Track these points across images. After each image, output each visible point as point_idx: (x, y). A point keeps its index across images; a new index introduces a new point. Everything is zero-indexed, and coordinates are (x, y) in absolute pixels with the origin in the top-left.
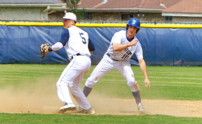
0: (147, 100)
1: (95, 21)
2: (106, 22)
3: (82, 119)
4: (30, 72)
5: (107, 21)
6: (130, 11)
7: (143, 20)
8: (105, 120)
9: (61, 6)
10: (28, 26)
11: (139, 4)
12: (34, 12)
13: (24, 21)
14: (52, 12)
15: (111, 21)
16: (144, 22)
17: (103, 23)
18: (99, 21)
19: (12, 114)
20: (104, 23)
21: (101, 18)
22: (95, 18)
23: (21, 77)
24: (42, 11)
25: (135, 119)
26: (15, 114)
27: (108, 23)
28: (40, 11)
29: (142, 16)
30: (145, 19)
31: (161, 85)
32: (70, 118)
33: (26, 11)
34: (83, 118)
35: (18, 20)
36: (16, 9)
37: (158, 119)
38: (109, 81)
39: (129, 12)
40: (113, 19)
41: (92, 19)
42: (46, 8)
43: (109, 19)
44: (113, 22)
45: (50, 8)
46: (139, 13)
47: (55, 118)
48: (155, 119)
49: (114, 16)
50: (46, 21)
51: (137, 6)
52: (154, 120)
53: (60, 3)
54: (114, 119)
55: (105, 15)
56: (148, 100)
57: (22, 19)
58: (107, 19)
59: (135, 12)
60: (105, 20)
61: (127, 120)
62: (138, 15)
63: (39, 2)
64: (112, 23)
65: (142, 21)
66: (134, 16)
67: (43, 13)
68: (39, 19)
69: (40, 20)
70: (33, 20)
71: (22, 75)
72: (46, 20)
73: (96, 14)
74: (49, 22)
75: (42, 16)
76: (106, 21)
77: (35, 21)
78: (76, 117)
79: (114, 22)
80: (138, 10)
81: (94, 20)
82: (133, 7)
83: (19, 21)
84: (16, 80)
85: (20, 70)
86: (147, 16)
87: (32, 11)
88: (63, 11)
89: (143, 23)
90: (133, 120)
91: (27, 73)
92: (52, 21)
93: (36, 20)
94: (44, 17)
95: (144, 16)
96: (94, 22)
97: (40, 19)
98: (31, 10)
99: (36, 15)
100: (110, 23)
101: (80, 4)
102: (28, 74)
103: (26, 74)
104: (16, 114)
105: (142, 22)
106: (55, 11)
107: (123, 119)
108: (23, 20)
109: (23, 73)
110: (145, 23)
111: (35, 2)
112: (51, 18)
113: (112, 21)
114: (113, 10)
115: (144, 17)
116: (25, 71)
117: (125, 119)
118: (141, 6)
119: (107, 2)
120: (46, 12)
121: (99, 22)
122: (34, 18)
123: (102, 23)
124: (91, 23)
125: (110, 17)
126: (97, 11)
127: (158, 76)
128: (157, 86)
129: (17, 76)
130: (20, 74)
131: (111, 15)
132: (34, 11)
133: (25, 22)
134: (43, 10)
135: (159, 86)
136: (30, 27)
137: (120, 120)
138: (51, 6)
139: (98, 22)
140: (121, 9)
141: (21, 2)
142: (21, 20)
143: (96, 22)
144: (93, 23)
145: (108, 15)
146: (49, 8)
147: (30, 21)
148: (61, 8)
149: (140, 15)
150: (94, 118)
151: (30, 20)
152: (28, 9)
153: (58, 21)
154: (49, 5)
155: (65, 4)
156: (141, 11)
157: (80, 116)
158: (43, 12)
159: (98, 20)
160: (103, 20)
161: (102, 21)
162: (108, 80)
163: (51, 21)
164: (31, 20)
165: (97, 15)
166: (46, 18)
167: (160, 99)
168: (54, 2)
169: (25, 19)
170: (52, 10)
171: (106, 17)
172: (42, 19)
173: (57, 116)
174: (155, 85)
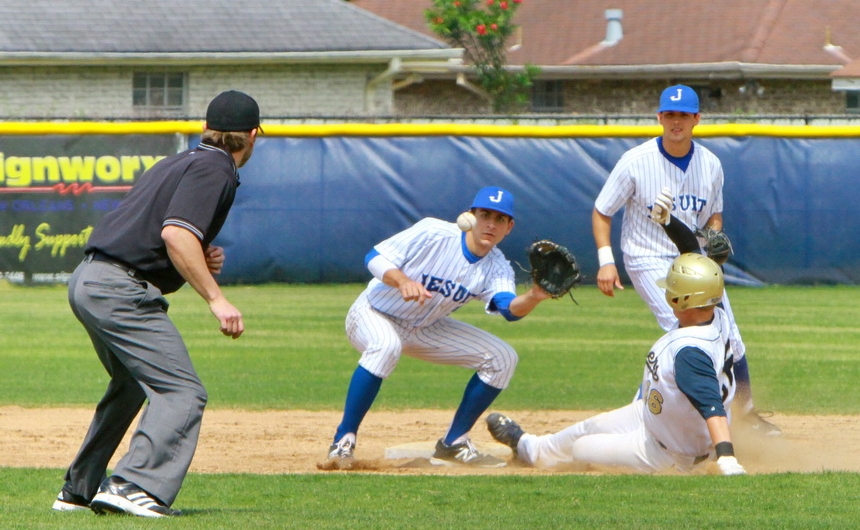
0: (785, 417)
1: (575, 115)
2: (617, 119)
3: (538, 494)
4: (330, 314)
5: (623, 115)
6: (711, 76)
7: (760, 109)
8: (625, 494)
9: (445, 59)
10: (318, 138)
11: (744, 47)
12: (338, 83)
13: (303, 118)
14: (409, 81)
15: (636, 115)
16: (763, 115)
17: (606, 123)
18: (591, 115)
19: (267, 476)
20: (610, 121)
21: (599, 104)
22: (575, 104)
23: (294, 334)
24: (369, 78)
25: (741, 490)
26: (278, 477)
27: (626, 121)
28: (364, 79)
29: (755, 92)
30: (767, 104)
31: (834, 358)
32: (491, 491)
33: (311, 80)
34: (542, 490)
35: (277, 115)
36: (271, 71)
37: (829, 491)
38: (635, 347)
39: (706, 80)
40: (643, 104)
41: (565, 108)
42: (384, 65)
43: (629, 104)
44: (643, 118)
45: (402, 67)
46: (743, 80)
47: (433, 489)
48: (818, 490)
49: (646, 93)
50: (388, 119)
51: (736, 54)
52: (816, 492)
53: (441, 48)
54: (660, 492)
55: (614, 92)
56: (787, 415)
57: (295, 111)
58: (620, 105)
59: (728, 76)
60: (612, 111)
61: (711, 493)
62: (742, 89)
63: (360, 45)
64: (641, 121)
65: (756, 111)
66: (723, 92)
67: (375, 87)
68: (359, 111)
69: (362, 114)
70: (339, 114)
71: (299, 328)
72: (386, 115)
73: (578, 87)
74: (398, 119)
75: (371, 96)
76: (615, 115)
77: (345, 119)
78: (513, 488)
79: (649, 118)
80: (739, 71)
81: (571, 111)
82: (720, 59)
83: (283, 118)
84: (278, 345)
85: (291, 308)
86: (773, 92)
87: (331, 80)
88: (448, 77)
89: (760, 118)
90: (735, 494)
91: (318, 319)
92: (411, 118)
93: (349, 115)
94: (378, 103)
95: (765, 93)
96: (572, 118)
97: (365, 109)
98: (326, 77)
99: (349, 95)
100: (633, 121)
101: (515, 47)
102: (323, 324)
103: (315, 323)
104: (285, 476)
105: (757, 115)
106: (420, 80)
107: (696, 489)
108: (297, 115)
109: (303, 318)
110: (766, 118)
111: (344, 45)
112: (406, 105)
113: (641, 115)
114: (643, 73)
115: (764, 98)
116: (310, 313)
117: (704, 490)
118: (750, 53)
119: (620, 43)
120: (384, 82)
121: (592, 118)
122: (341, 107)
123: (601, 121)
124: (562, 122)
125: (632, 99)
126: (582, 74)
127: (821, 325)
128: (820, 363)
129: (281, 333)
130: (288, 322)
131: (638, 92)
132: (342, 80)
133: (307, 121)
134: (373, 73)
135: (830, 363)
136: (328, 142)
137: (684, 494)
138: (404, 59)
139: (587, 118)
140: (674, 66)
141: (289, 46)
142: (292, 115)
143: (577, 119)
144: (570, 121)
145: (623, 92)
146: (396, 66)
147: (325, 119)
148: (444, 68)
149: (747, 89)
150: (583, 486)
151: (324, 115)
152: (317, 74)
153: (432, 118)
154: (395, 56)
155: (459, 51)
156: (751, 73)
157: (528, 482)
158: (373, 82)
159: (586, 111)
160: (607, 110)
161: (602, 115)
162: (630, 342)
163: (404, 118)
164: (328, 115)
165: (584, 93)
166: (386, 107)
167: (836, 412)
168: (416, 44)
169: (304, 111)
170: (410, 74)
171: (618, 99)
172: (373, 110)
173: (440, 482)
174: (811, 358)
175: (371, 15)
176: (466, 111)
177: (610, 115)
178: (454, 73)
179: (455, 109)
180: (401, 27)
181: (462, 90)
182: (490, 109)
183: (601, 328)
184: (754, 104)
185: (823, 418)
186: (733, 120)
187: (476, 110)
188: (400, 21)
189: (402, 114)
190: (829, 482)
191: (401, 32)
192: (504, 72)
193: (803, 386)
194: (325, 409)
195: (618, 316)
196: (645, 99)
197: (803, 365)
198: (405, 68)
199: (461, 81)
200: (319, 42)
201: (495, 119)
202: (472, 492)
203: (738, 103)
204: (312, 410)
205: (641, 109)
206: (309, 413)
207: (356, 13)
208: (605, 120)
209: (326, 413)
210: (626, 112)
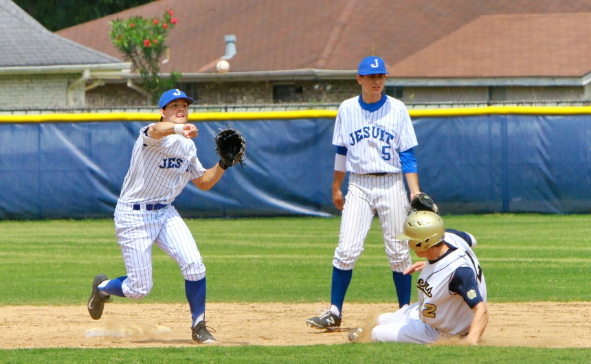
0: (350, 305)
1: (206, 105)
2: (234, 108)
3: (188, 359)
4: (46, 241)
5: (237, 105)
6: (296, 78)
7: (329, 100)
8: (246, 358)
9: (120, 70)
10: (35, 124)
11: (317, 59)
12: (49, 87)
13: (26, 110)
14: (96, 84)
15: (246, 105)
16: (330, 104)
17: (226, 111)
18: (216, 106)
19: (8, 350)
20: (229, 109)
21: (221, 98)
22: (205, 98)
23: (23, 254)
24: (69, 83)
25: (323, 354)
26: (15, 350)
27: (239, 109)
28: (66, 84)
29: (325, 89)
30: (333, 96)
31: (382, 265)
32: (157, 358)
33: (31, 85)
34: (191, 357)
35: (9, 109)
36: (4, 79)
37: (380, 354)
38: (249, 259)
39: (293, 81)
40: (251, 98)
41: (199, 101)
42: (79, 75)
43: (242, 98)
44: (251, 107)
45: (90, 76)
46: (317, 80)
47: (118, 357)
48: (374, 354)
49: (253, 90)
50: (82, 110)
51: (312, 63)
52: (372, 355)
53: (115, 62)
54: (269, 357)
55: (231, 90)
56: (352, 304)
57: (20, 106)
58: (236, 99)
59: (306, 78)
60: (231, 102)
61: (303, 357)
62: (316, 87)
63: (63, 61)
64: (249, 109)
65: (326, 101)
66: (304, 89)
67: (72, 89)
68: (62, 105)
69: (65, 107)
70: (49, 108)
71: (26, 250)
72: (81, 107)
73: (207, 87)
74: (89, 110)
75: (71, 95)
76: (233, 105)
77: (54, 110)
78: (172, 355)
79: (255, 107)
80: (314, 75)
81: (203, 103)
82: (302, 67)
83: (12, 111)
84: (12, 262)
85: (20, 237)
86: (337, 88)
87: (44, 85)
88: (123, 82)
89: (328, 106)
90: (319, 358)
91: (38, 244)
92: (97, 110)
93: (57, 108)
94: (75, 100)
95: (332, 89)
96: (203, 108)
97: (67, 104)
98: (41, 83)
99: (57, 95)
100: (244, 109)
101: (165, 61)
102: (42, 247)
103: (37, 247)
104: (20, 350)
105: (327, 104)
106: (103, 84)
107: (293, 355)
108: (22, 108)
109: (28, 244)
110: (333, 106)
111: (52, 62)
112: (94, 101)
113: (249, 105)
114: (249, 76)
115: (331, 92)
116: (33, 240)
117: (298, 355)
118: (321, 63)
119: (235, 57)
120: (79, 86)
121: (217, 108)
122: (51, 103)
123: (223, 110)
124: (197, 110)
125: (243, 94)
126: (209, 78)
127: (372, 243)
128: (373, 268)
129: (14, 253)
130: (19, 247)
131: (247, 90)
132: (51, 84)
133: (29, 112)
134: (71, 80)
135: (380, 268)
136: (42, 125)
137: (285, 358)
138: (92, 70)
139: (214, 108)
140: (271, 72)
141: (15, 63)
142: (18, 108)
143: (208, 108)
144: (202, 110)
145: (237, 90)
146: (87, 75)
147: (41, 110)
148: (118, 76)
149: (320, 86)
150: (218, 354)
151: (39, 108)
152: (34, 81)
153: (111, 109)
154: (87, 68)
155: (129, 64)
156: (322, 76)
157: (181, 351)
158: (72, 85)
159: (213, 103)
160: (226, 102)
161: (224, 105)
162: (246, 256)
163: (93, 109)
164: (43, 108)
165: (211, 90)
166: (81, 102)
167: (384, 301)
168: (100, 60)
169: (27, 106)
170: (97, 80)
171: (234, 94)
172: (72, 104)
173: (123, 353)
174: (366, 265)
175: (70, 41)
176: (133, 104)
177: (229, 105)
178: (125, 79)
179: (126, 103)
180: (89, 49)
181: (131, 91)
182: (149, 102)
183: (226, 247)
184: (324, 96)
185: (376, 305)
186: (311, 107)
187: (140, 103)
188: (89, 45)
189: (91, 107)
190: (380, 349)
191: (90, 53)
192: (159, 78)
193: (362, 284)
194: (45, 305)
195: (237, 239)
196: (252, 94)
197: (361, 270)
198: (93, 76)
199: (129, 84)
200: (35, 60)
201: (153, 109)
202: (144, 359)
203: (313, 96)
204: (37, 305)
205: (249, 101)
206: (35, 307)
207: (59, 40)
208: (226, 109)
209: (46, 307)
210: (239, 103)
